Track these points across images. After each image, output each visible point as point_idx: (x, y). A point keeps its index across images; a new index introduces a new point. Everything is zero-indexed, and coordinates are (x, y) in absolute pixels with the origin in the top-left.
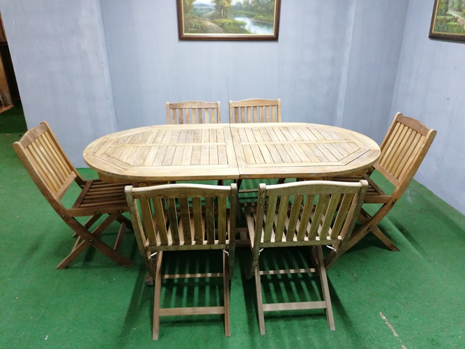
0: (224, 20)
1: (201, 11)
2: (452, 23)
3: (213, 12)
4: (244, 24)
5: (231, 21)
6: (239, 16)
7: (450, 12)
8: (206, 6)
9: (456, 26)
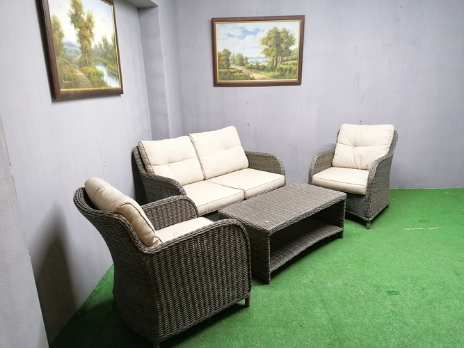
0: (90, 69)
1: (70, 54)
2: (238, 74)
3: (80, 55)
4: (102, 75)
5: (94, 71)
6: (98, 64)
7: (232, 66)
8: (73, 46)
9: (242, 76)
